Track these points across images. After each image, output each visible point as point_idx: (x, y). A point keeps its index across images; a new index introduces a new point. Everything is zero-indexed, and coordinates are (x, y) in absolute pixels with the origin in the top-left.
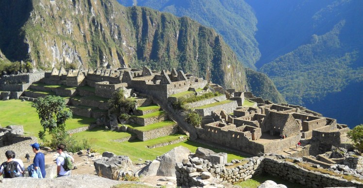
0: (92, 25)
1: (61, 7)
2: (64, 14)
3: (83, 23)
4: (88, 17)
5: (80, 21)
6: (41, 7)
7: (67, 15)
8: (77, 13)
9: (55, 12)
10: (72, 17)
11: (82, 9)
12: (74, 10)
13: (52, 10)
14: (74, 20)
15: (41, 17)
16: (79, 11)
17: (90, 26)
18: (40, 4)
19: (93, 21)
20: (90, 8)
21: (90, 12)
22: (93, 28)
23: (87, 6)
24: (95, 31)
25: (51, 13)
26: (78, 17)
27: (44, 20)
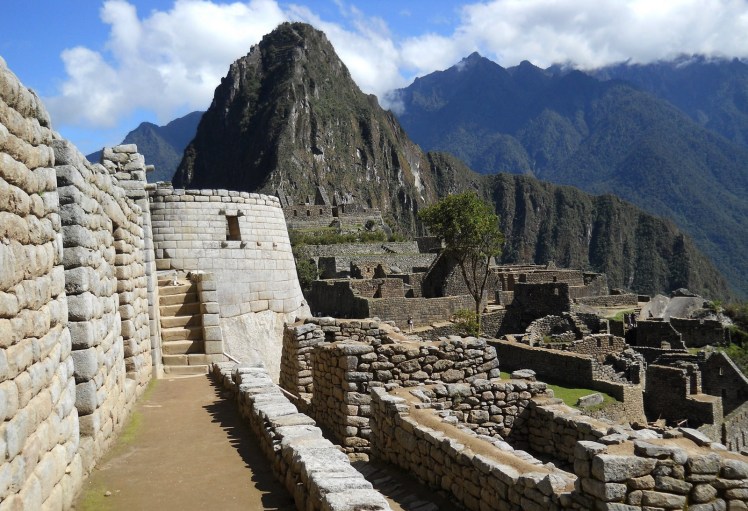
0: (397, 203)
1: (336, 166)
2: (339, 180)
3: (379, 198)
4: (391, 188)
5: (373, 195)
6: (294, 163)
7: (347, 181)
8: (368, 179)
9: (322, 176)
10: (357, 187)
11: (380, 174)
12: (364, 174)
13: (315, 170)
14: (360, 192)
15: (291, 183)
16: (373, 176)
17: (393, 204)
18: (293, 158)
19: (401, 195)
20: (396, 171)
21: (395, 178)
22: (399, 210)
23: (390, 166)
24: (403, 214)
25: (313, 175)
26: (370, 188)
27: (296, 188)
